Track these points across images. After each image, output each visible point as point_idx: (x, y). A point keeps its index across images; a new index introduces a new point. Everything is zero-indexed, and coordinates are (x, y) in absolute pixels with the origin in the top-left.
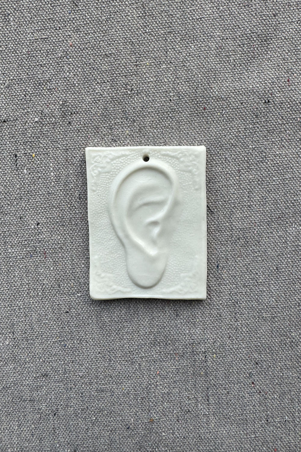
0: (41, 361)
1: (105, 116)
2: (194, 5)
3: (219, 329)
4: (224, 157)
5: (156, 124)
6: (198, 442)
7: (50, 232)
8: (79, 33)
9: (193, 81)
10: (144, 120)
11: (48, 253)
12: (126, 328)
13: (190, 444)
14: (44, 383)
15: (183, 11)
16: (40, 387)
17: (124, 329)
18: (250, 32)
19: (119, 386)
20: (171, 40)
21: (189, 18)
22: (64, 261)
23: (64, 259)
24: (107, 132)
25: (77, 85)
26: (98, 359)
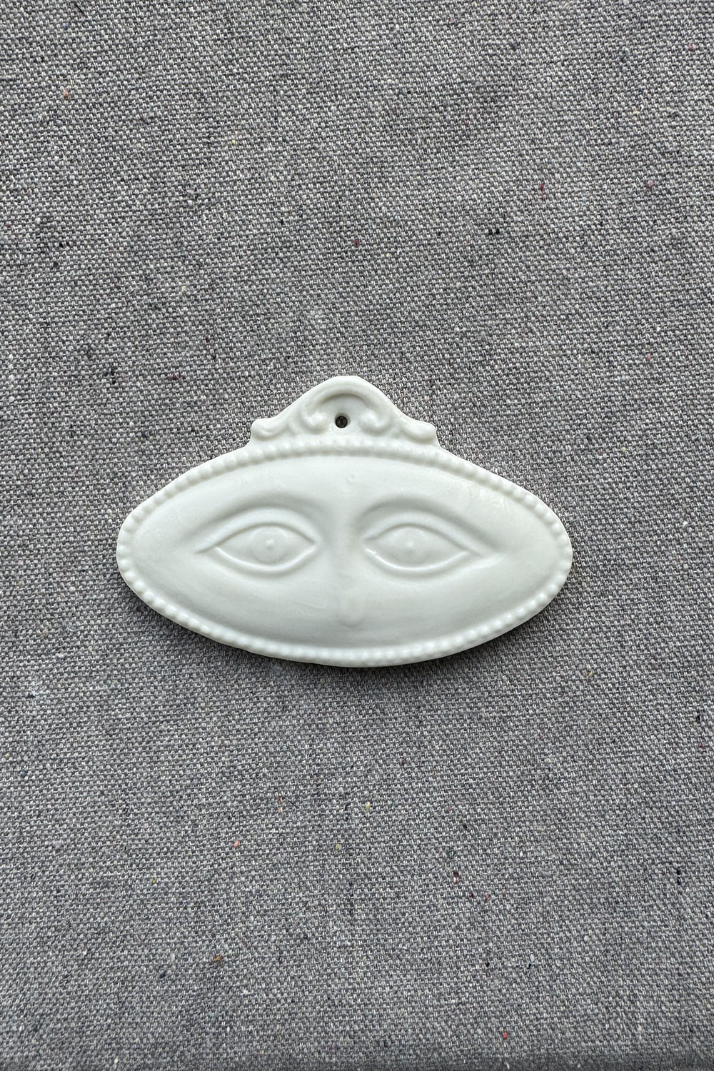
1: (136, 252)
3: (379, 742)
4: (397, 350)
5: (250, 272)
6: (326, 1012)
8: (84, 70)
9: (332, 183)
10: (222, 263)
12: (166, 736)
13: (307, 1018)
15: (315, 32)
17: (162, 738)
18: (459, 80)
19: (144, 874)
20: (286, 92)
21: (326, 47)
22: (29, 576)
23: (29, 572)
24: (137, 288)
25: (75, 182)
26: (99, 807)
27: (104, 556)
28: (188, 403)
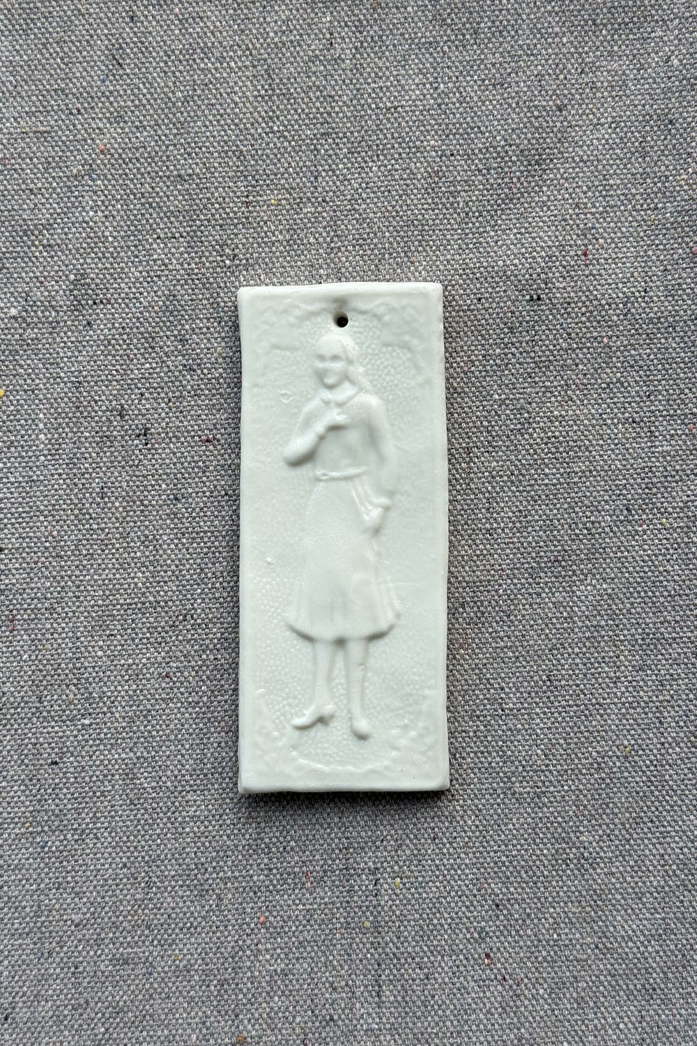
1: (171, 312)
2: (381, 78)
7: (28, 570)
8: (122, 124)
9: (372, 246)
11: (19, 620)
12: (192, 806)
15: (358, 90)
17: (187, 809)
18: (503, 143)
19: (166, 951)
20: (326, 151)
21: (369, 106)
22: (56, 640)
23: (56, 636)
24: (172, 348)
25: (110, 239)
26: (121, 880)
27: (133, 620)
28: (222, 466)
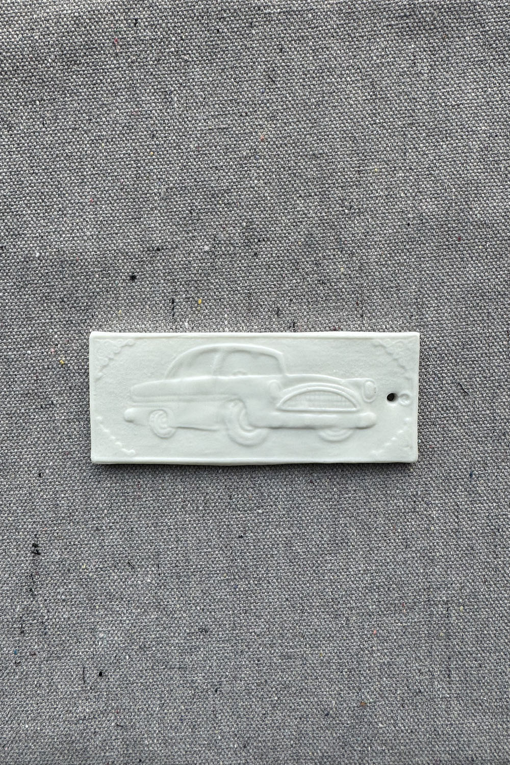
0: (199, 608)
14: (202, 643)
16: (195, 649)
